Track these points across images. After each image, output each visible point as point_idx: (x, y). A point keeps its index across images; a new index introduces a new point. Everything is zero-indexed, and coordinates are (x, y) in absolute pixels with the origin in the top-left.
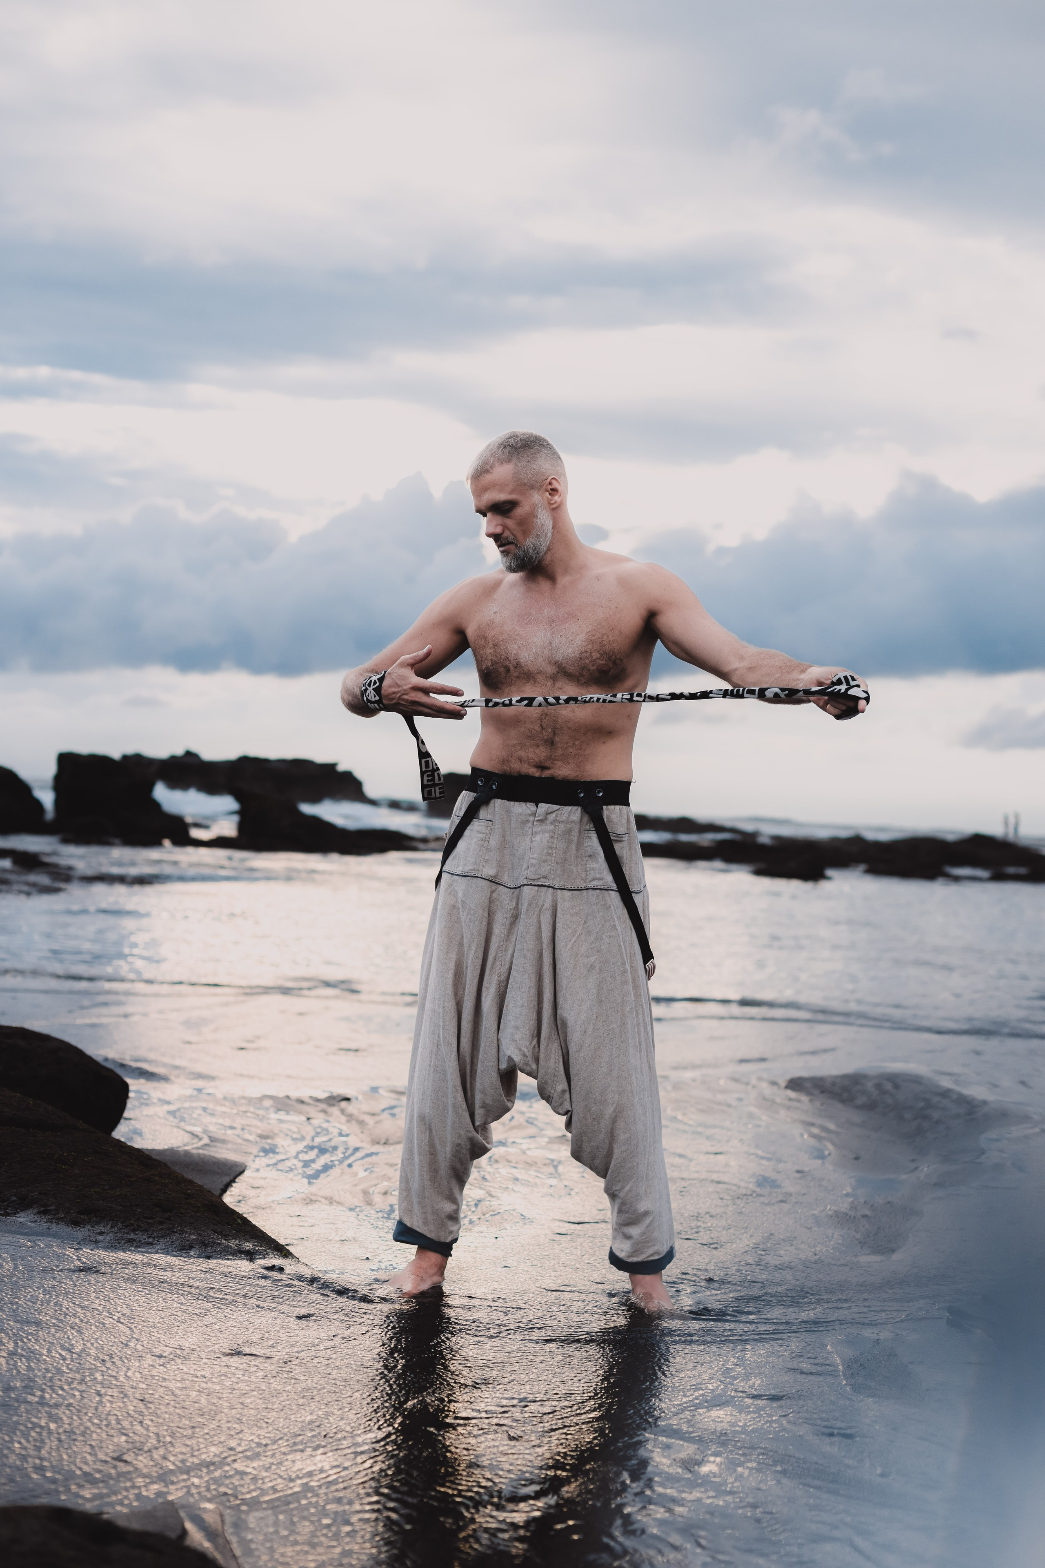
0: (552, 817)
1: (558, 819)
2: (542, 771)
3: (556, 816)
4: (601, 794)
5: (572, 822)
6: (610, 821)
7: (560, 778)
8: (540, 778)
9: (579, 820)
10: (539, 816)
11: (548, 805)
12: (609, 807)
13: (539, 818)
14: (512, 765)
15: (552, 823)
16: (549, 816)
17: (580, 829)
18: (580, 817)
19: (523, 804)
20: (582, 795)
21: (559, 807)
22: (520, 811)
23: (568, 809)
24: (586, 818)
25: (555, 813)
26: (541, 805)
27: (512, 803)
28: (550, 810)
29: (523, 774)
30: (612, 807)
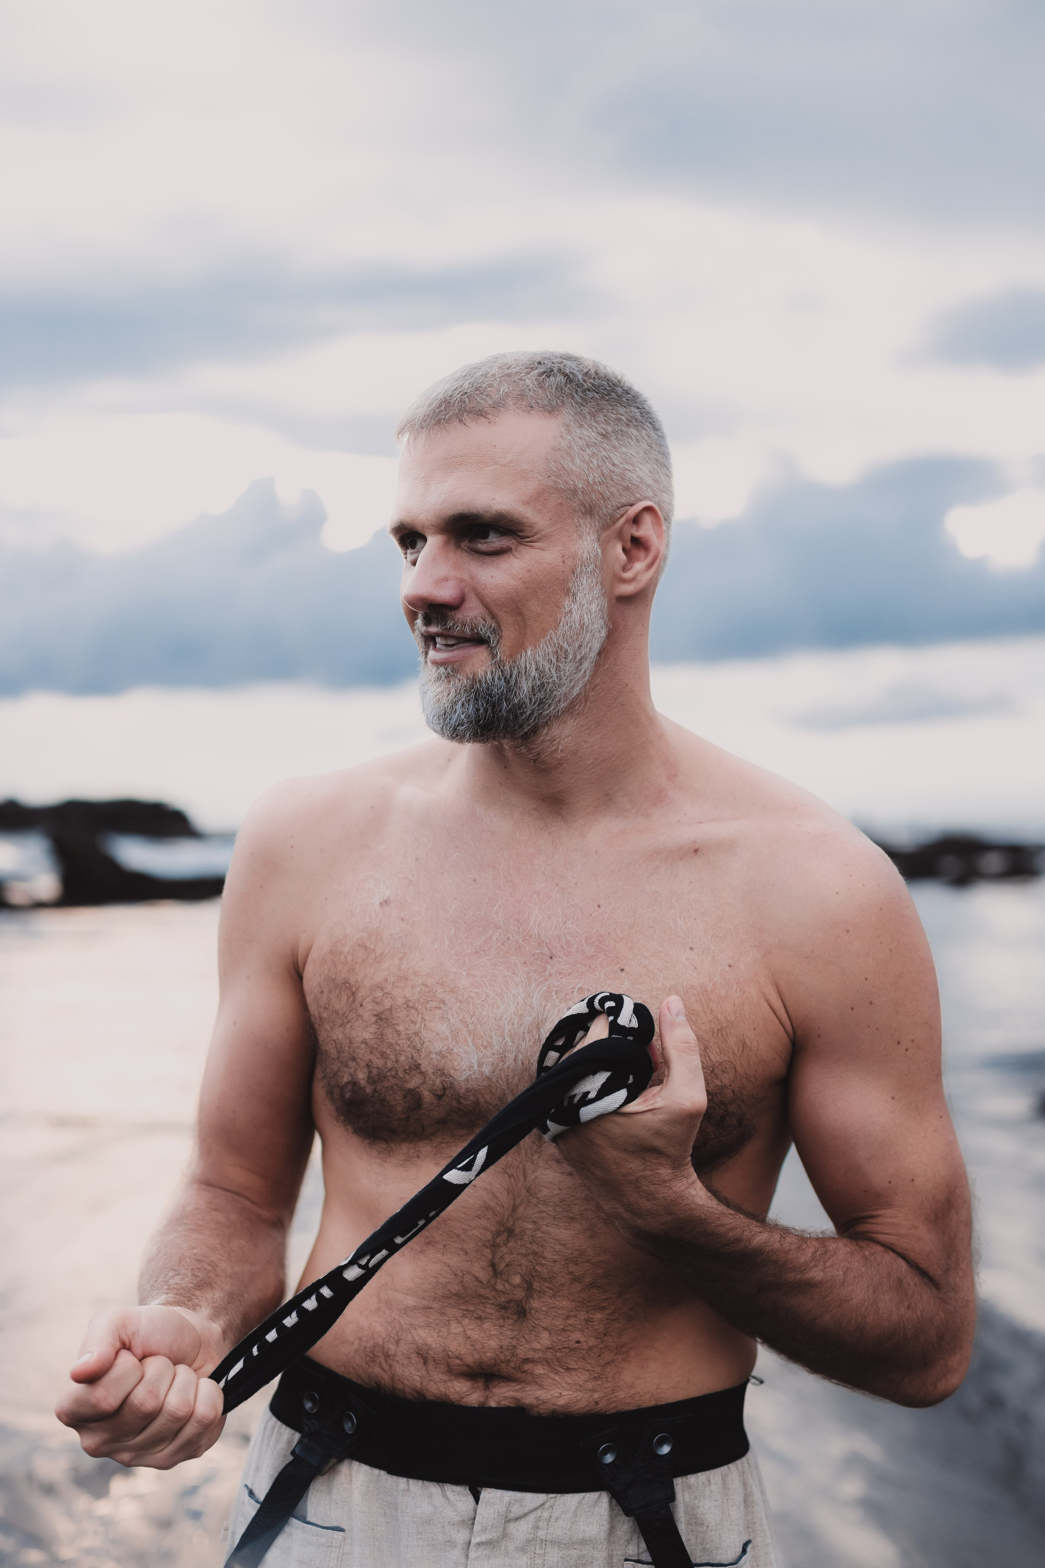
0: (521, 1530)
1: (541, 1534)
2: (487, 1388)
3: (536, 1527)
4: (666, 1449)
5: (583, 1542)
6: (696, 1521)
7: (543, 1409)
8: (483, 1411)
9: (603, 1535)
10: (484, 1530)
11: (508, 1496)
12: (692, 1479)
13: (484, 1538)
14: (399, 1370)
15: (523, 1550)
16: (512, 1526)
17: (610, 1556)
18: (606, 1526)
19: (434, 1489)
20: (609, 1458)
21: (541, 1497)
22: (427, 1509)
23: (572, 1500)
24: (625, 1525)
25: (532, 1518)
26: (487, 1494)
27: (402, 1482)
28: (516, 1510)
29: (430, 1397)
30: (702, 1476)
